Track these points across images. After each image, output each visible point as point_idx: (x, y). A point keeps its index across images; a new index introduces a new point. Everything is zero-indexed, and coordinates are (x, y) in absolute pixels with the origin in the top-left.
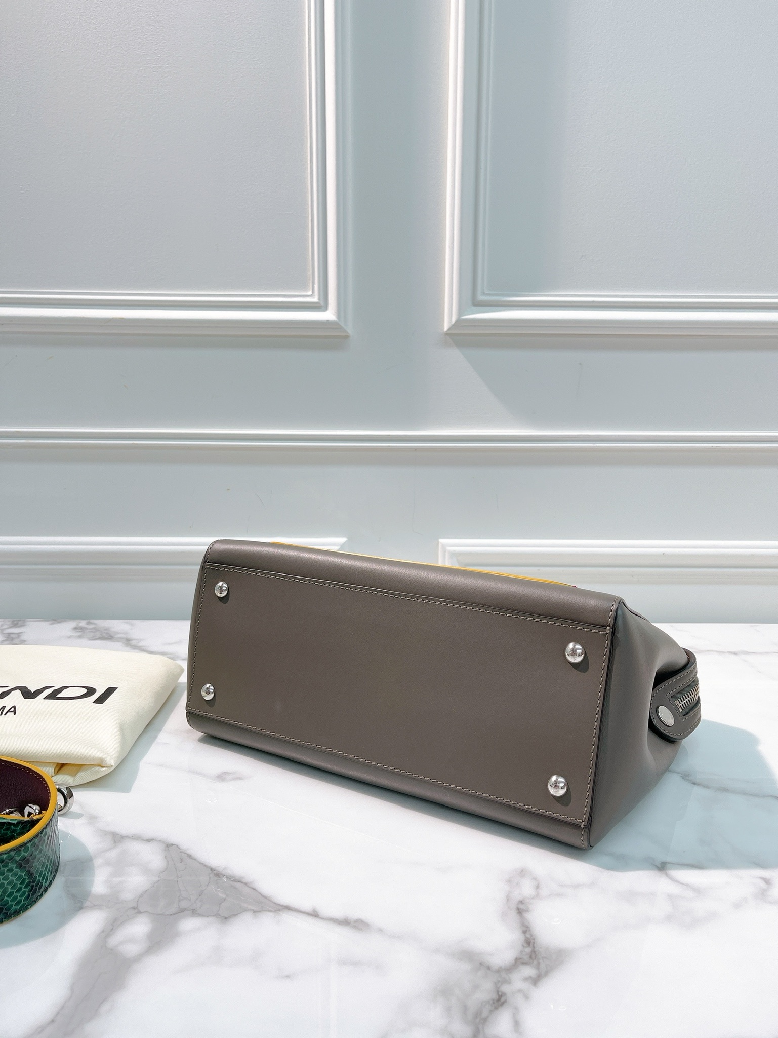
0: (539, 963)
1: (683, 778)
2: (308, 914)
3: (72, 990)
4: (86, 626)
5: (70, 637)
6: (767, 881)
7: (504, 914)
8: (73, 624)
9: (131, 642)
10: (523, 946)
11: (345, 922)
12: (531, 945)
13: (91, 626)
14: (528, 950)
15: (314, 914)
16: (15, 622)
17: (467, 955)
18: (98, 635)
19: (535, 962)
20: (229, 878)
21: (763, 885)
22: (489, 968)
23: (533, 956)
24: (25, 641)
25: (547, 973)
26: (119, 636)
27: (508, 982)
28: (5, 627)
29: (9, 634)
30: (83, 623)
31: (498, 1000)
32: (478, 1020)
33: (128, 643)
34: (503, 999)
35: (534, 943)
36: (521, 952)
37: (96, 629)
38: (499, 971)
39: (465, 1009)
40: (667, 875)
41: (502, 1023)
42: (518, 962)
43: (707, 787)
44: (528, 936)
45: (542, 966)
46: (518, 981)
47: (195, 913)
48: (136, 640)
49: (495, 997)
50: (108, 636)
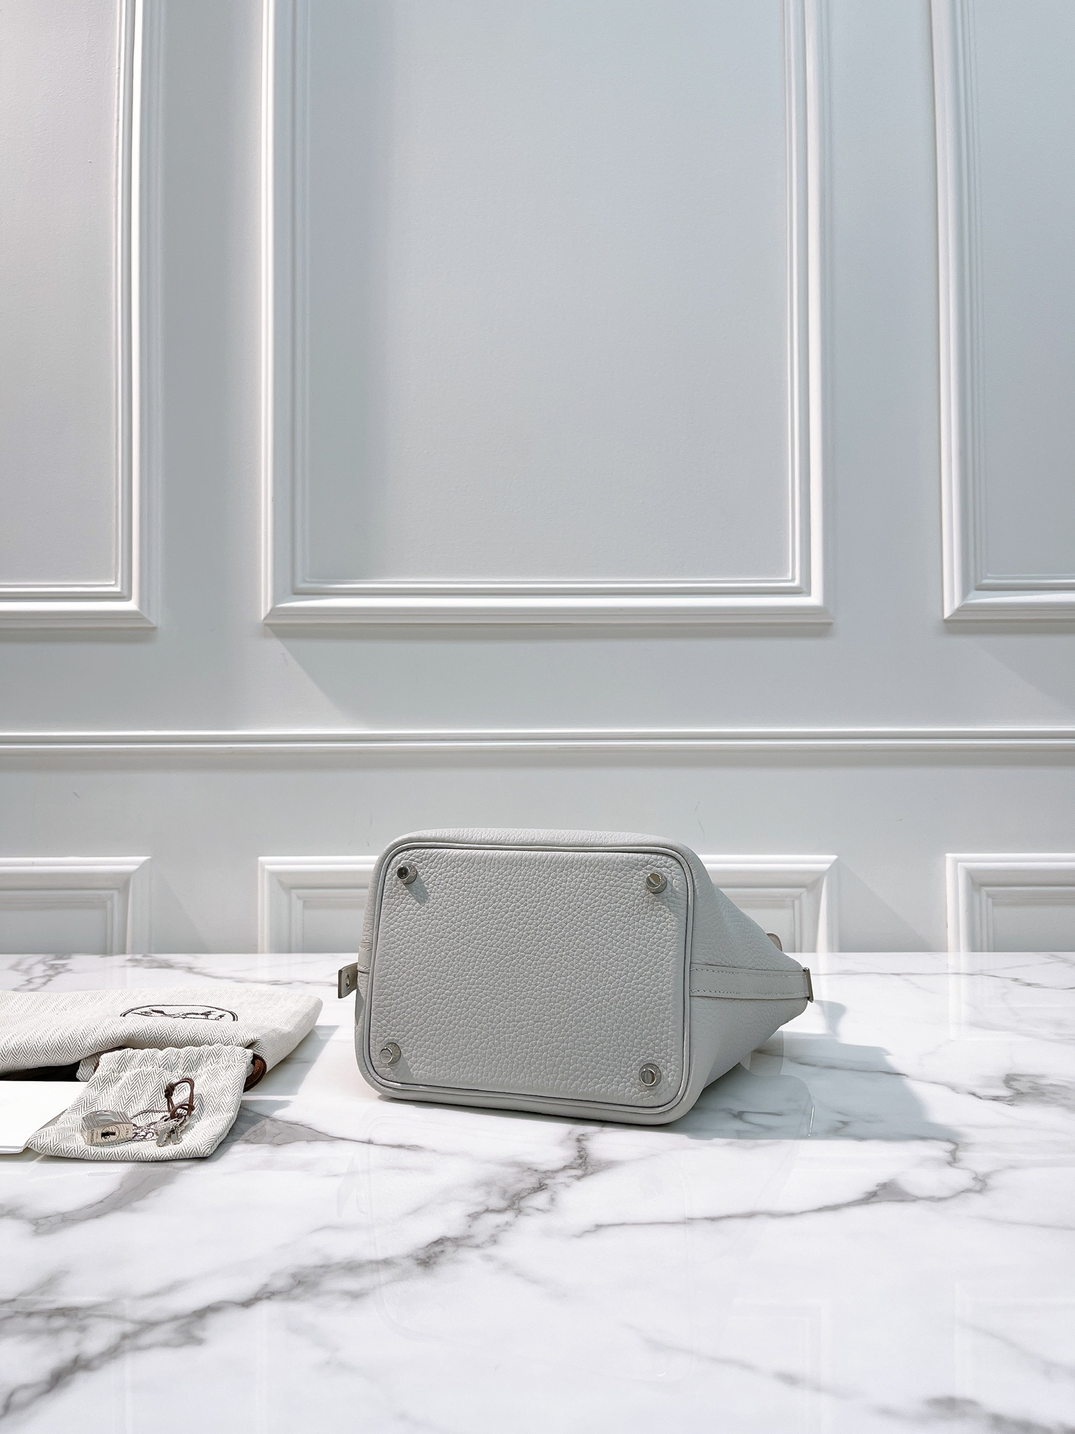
0: (587, 1168)
1: (790, 1060)
2: (363, 1142)
3: (121, 1185)
4: (142, 958)
5: (121, 967)
6: (845, 1123)
7: (562, 1143)
8: (128, 957)
9: (193, 970)
10: (575, 1159)
11: (400, 1146)
12: (583, 1159)
13: (150, 958)
14: (580, 1161)
15: (370, 1142)
16: (60, 955)
17: (517, 1164)
18: (155, 964)
19: (584, 1168)
20: (287, 1122)
21: (840, 1125)
22: (536, 1171)
23: (582, 1165)
24: (71, 970)
25: (592, 1174)
26: (179, 965)
27: (554, 1179)
28: (47, 959)
29: (53, 965)
30: (138, 957)
31: (541, 1186)
32: (515, 1198)
33: (190, 969)
34: (544, 1187)
35: (586, 1160)
36: (572, 1162)
37: (153, 961)
38: (545, 1172)
39: (504, 1192)
40: (741, 1119)
41: (540, 1199)
42: (565, 1168)
43: (814, 1066)
44: (582, 1153)
45: (590, 1169)
46: (562, 1178)
47: (247, 1141)
48: (198, 968)
49: (537, 1185)
50: (169, 966)
